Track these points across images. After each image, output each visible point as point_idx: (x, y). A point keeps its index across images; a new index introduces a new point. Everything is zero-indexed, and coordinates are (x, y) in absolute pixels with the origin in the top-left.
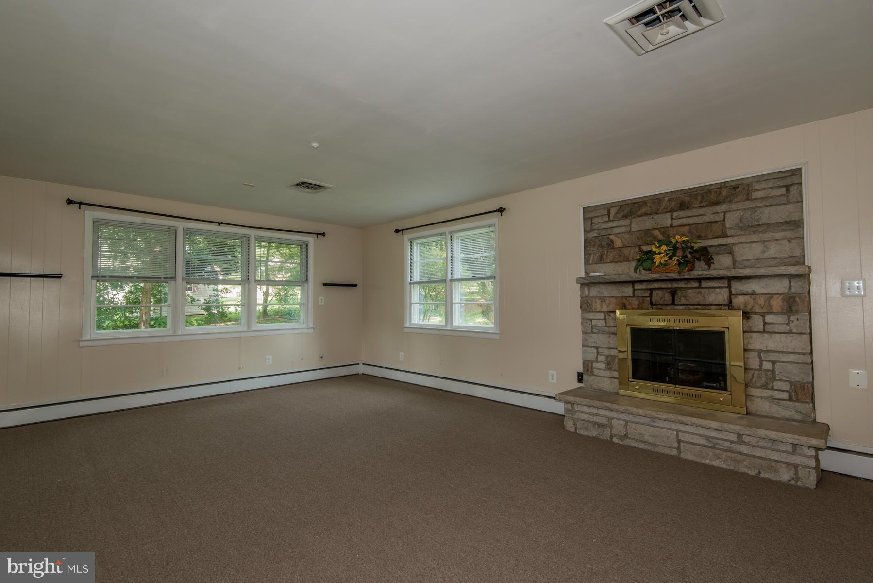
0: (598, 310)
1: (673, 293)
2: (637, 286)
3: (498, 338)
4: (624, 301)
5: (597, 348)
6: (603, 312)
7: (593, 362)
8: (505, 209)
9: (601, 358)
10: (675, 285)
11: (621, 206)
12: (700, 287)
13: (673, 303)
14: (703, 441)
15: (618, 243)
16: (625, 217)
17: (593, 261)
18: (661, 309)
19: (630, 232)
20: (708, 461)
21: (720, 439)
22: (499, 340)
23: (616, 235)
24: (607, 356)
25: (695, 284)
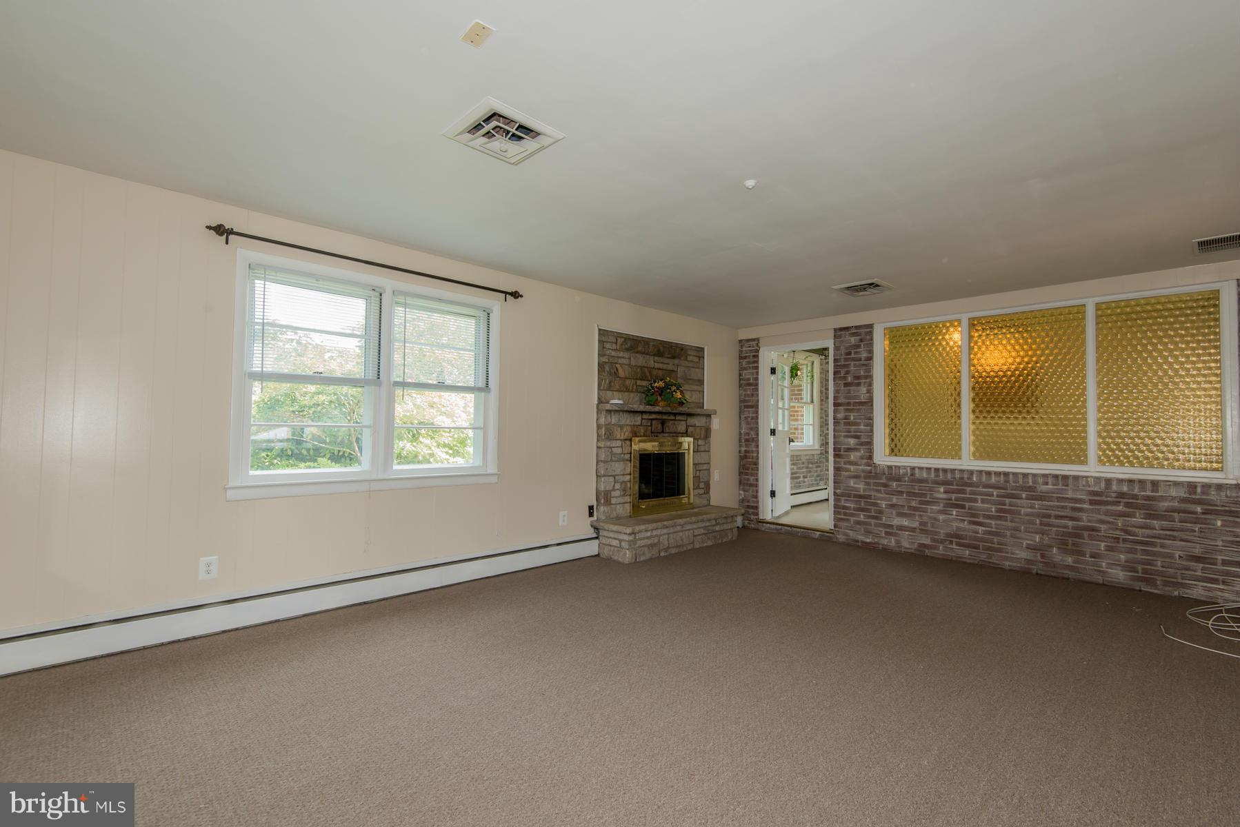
0: (618, 438)
1: (663, 422)
2: (645, 416)
3: (496, 481)
4: (635, 429)
5: (614, 476)
6: (621, 440)
7: (610, 491)
8: (521, 296)
9: (618, 486)
10: (665, 417)
11: (625, 339)
12: (675, 420)
13: (663, 432)
14: (702, 531)
15: (621, 373)
16: (627, 350)
17: (604, 387)
18: (657, 436)
19: (629, 365)
20: (706, 544)
21: (711, 526)
22: (496, 483)
23: (621, 364)
24: (622, 483)
25: (673, 418)
